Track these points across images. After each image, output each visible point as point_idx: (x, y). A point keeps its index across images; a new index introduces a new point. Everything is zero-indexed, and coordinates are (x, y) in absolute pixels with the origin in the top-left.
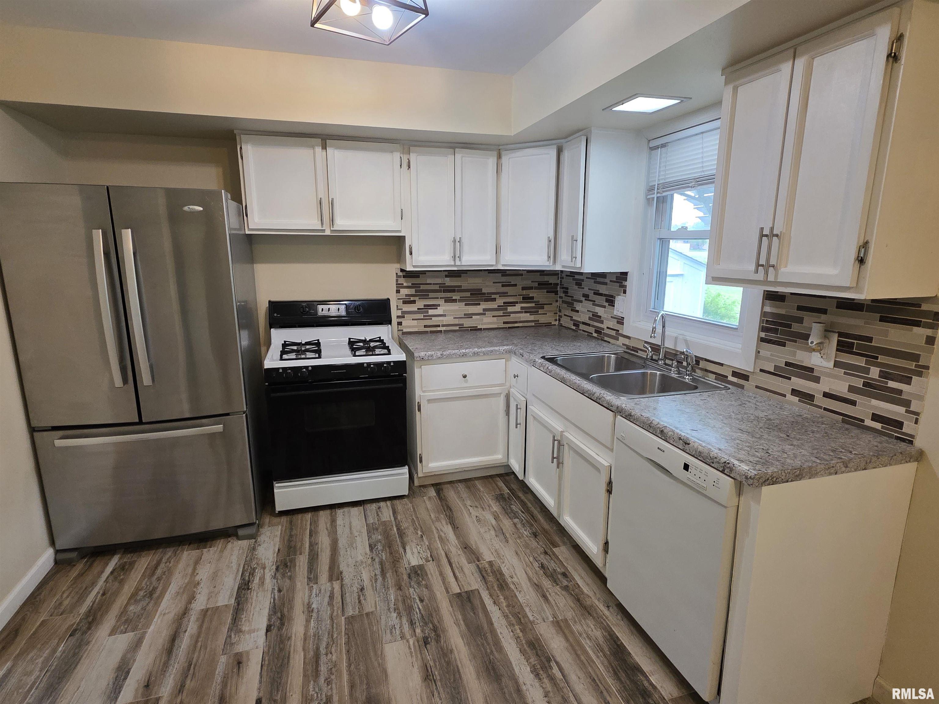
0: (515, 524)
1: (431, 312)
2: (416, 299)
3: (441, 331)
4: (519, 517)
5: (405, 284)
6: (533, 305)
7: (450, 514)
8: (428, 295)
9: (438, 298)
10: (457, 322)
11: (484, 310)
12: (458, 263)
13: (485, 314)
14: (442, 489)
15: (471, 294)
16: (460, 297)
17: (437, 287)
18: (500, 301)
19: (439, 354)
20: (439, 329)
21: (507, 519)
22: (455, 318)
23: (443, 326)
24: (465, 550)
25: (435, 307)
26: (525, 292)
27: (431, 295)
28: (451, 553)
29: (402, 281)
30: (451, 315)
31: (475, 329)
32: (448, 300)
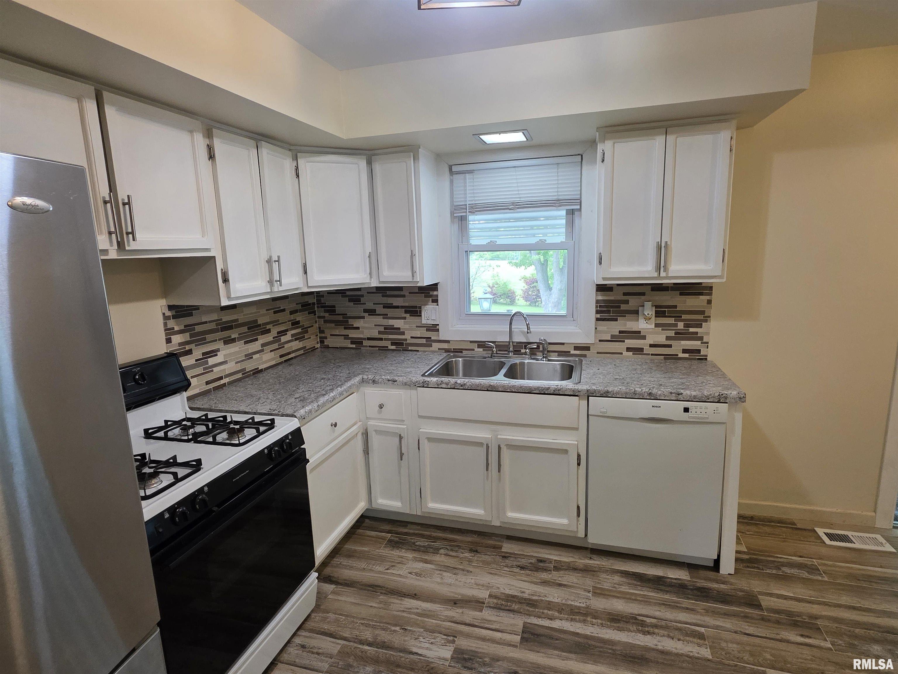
0: (447, 555)
1: (211, 361)
2: (192, 346)
3: (224, 385)
4: (439, 547)
5: (176, 328)
6: (299, 330)
8: (205, 339)
9: (216, 340)
10: (239, 367)
11: (263, 345)
12: (275, 289)
13: (262, 351)
15: (249, 328)
16: (239, 334)
17: (213, 326)
18: (274, 332)
20: (222, 382)
21: (434, 556)
22: (237, 363)
23: (227, 376)
24: (457, 605)
25: (213, 353)
26: (292, 317)
27: (209, 337)
29: (171, 324)
30: (231, 360)
31: (257, 372)
32: (228, 341)
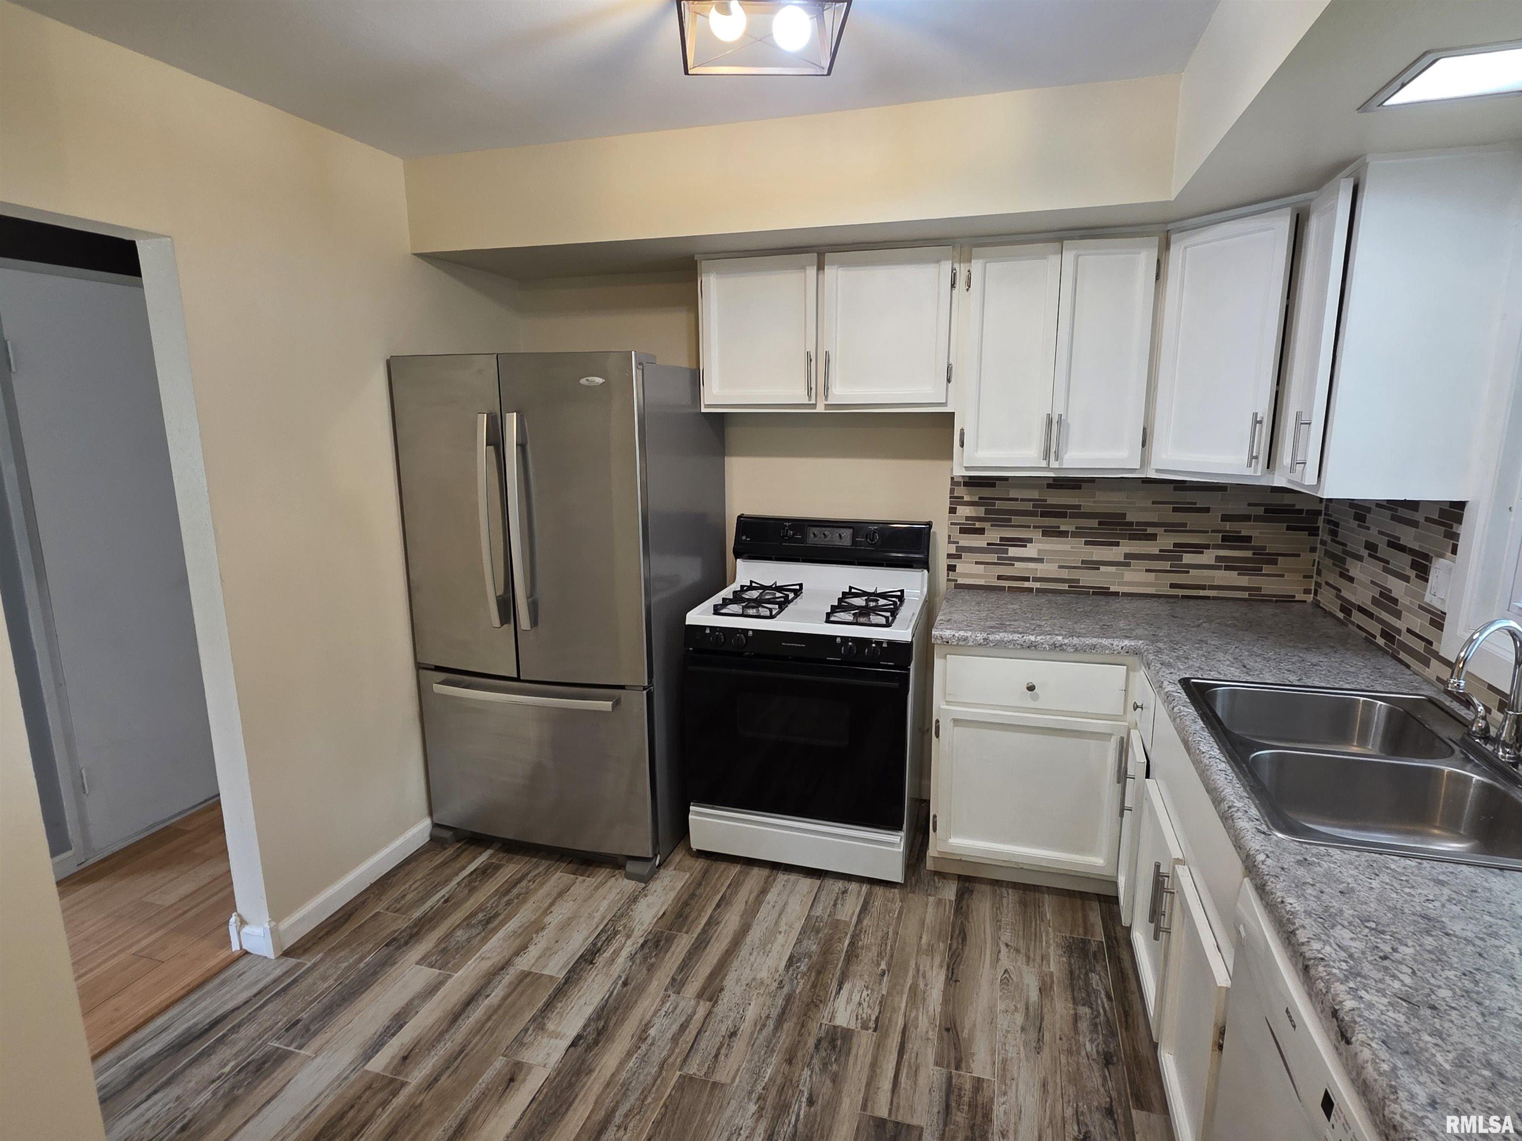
0: (1076, 1018)
1: (1013, 552)
2: (986, 525)
3: (1030, 590)
4: (1094, 1006)
5: (967, 498)
6: (1248, 554)
7: (957, 948)
8: (1010, 520)
9: (1029, 527)
10: (1065, 574)
11: (1127, 556)
12: (1054, 464)
13: (1128, 565)
14: (972, 891)
15: (1100, 523)
16: (1077, 528)
17: (1029, 506)
18: (1166, 541)
19: (980, 636)
20: (1026, 584)
21: (1066, 1000)
22: (1061, 567)
23: (1036, 580)
25: (1022, 542)
26: (1228, 526)
27: (1016, 520)
28: (916, 1029)
29: (961, 491)
30: (1051, 561)
31: (1104, 593)
32: (1050, 532)
